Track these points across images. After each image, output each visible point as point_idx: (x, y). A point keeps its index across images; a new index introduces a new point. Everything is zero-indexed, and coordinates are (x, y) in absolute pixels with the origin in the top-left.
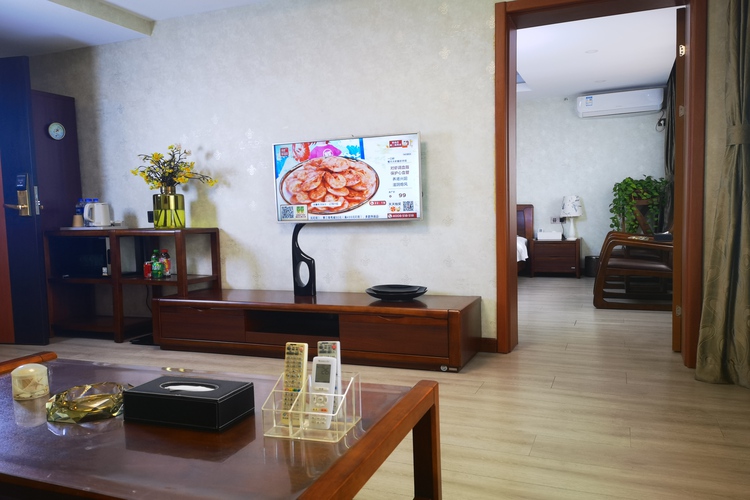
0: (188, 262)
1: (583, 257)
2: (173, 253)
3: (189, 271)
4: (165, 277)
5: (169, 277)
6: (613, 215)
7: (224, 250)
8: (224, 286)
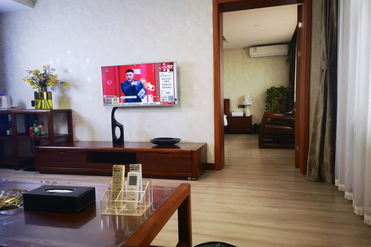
0: (55, 128)
1: (253, 124)
2: (46, 122)
3: (55, 132)
4: (41, 135)
5: (44, 135)
6: (267, 104)
7: (74, 121)
8: (74, 139)
